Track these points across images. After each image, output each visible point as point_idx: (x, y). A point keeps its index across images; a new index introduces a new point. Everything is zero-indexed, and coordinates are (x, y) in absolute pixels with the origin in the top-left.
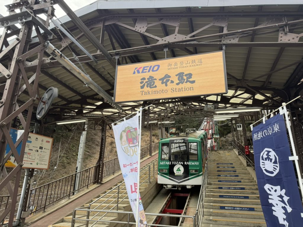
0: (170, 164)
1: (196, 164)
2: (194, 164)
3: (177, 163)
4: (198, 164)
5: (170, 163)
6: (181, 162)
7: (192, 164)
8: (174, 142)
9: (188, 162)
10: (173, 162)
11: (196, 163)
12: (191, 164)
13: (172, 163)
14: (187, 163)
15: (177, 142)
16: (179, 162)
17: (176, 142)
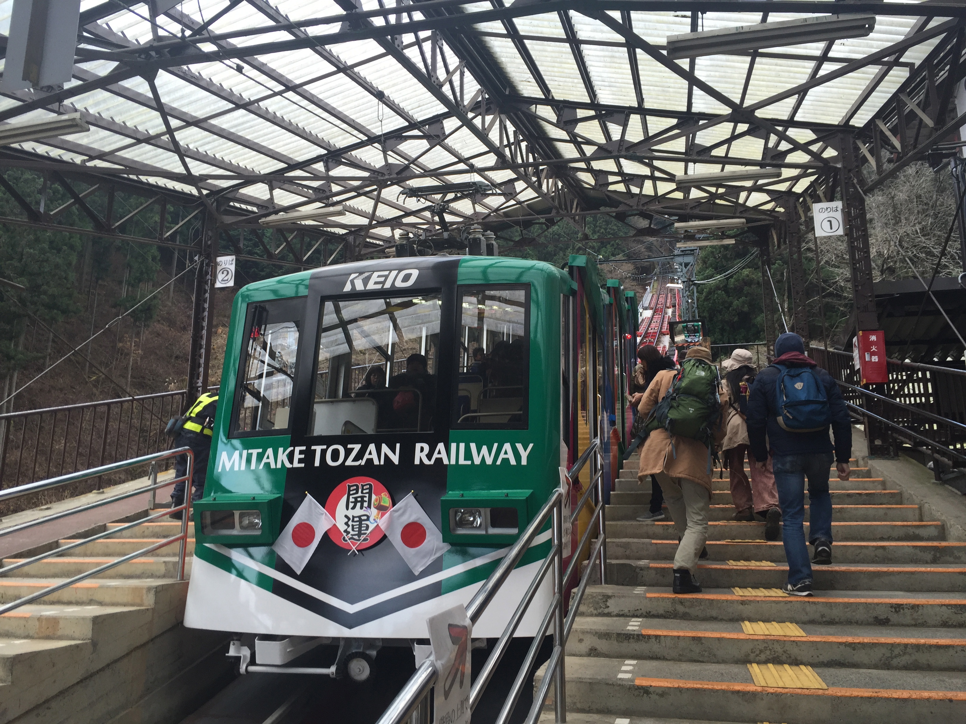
0: (296, 464)
1: (506, 461)
2: (489, 461)
3: (348, 452)
4: (524, 455)
5: (297, 456)
6: (385, 448)
7: (477, 461)
8: (348, 288)
9: (441, 446)
10: (318, 449)
11: (507, 446)
12: (462, 461)
13: (309, 455)
14: (429, 457)
15: (371, 286)
16: (372, 447)
17: (359, 286)
